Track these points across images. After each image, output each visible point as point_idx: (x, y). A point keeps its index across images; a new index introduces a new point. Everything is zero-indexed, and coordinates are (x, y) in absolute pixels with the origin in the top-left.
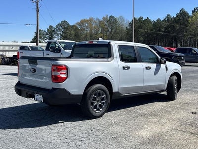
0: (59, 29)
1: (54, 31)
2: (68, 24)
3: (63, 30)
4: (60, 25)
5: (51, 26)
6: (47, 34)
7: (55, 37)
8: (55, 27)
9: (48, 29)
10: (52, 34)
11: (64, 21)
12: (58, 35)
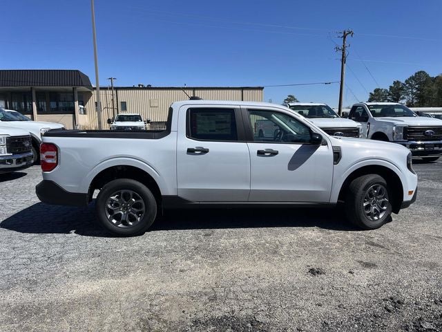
0: (410, 85)
1: (401, 89)
2: (427, 76)
3: (417, 86)
4: (412, 78)
5: (398, 81)
6: (390, 94)
7: (403, 98)
8: (404, 82)
9: (391, 87)
10: (398, 94)
11: (421, 72)
12: (408, 95)
